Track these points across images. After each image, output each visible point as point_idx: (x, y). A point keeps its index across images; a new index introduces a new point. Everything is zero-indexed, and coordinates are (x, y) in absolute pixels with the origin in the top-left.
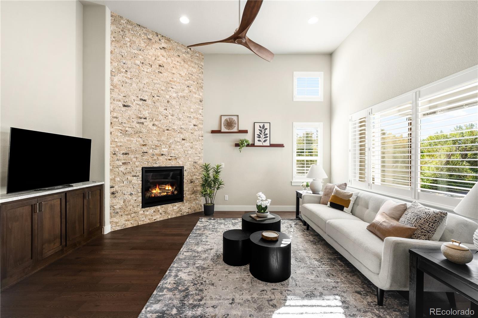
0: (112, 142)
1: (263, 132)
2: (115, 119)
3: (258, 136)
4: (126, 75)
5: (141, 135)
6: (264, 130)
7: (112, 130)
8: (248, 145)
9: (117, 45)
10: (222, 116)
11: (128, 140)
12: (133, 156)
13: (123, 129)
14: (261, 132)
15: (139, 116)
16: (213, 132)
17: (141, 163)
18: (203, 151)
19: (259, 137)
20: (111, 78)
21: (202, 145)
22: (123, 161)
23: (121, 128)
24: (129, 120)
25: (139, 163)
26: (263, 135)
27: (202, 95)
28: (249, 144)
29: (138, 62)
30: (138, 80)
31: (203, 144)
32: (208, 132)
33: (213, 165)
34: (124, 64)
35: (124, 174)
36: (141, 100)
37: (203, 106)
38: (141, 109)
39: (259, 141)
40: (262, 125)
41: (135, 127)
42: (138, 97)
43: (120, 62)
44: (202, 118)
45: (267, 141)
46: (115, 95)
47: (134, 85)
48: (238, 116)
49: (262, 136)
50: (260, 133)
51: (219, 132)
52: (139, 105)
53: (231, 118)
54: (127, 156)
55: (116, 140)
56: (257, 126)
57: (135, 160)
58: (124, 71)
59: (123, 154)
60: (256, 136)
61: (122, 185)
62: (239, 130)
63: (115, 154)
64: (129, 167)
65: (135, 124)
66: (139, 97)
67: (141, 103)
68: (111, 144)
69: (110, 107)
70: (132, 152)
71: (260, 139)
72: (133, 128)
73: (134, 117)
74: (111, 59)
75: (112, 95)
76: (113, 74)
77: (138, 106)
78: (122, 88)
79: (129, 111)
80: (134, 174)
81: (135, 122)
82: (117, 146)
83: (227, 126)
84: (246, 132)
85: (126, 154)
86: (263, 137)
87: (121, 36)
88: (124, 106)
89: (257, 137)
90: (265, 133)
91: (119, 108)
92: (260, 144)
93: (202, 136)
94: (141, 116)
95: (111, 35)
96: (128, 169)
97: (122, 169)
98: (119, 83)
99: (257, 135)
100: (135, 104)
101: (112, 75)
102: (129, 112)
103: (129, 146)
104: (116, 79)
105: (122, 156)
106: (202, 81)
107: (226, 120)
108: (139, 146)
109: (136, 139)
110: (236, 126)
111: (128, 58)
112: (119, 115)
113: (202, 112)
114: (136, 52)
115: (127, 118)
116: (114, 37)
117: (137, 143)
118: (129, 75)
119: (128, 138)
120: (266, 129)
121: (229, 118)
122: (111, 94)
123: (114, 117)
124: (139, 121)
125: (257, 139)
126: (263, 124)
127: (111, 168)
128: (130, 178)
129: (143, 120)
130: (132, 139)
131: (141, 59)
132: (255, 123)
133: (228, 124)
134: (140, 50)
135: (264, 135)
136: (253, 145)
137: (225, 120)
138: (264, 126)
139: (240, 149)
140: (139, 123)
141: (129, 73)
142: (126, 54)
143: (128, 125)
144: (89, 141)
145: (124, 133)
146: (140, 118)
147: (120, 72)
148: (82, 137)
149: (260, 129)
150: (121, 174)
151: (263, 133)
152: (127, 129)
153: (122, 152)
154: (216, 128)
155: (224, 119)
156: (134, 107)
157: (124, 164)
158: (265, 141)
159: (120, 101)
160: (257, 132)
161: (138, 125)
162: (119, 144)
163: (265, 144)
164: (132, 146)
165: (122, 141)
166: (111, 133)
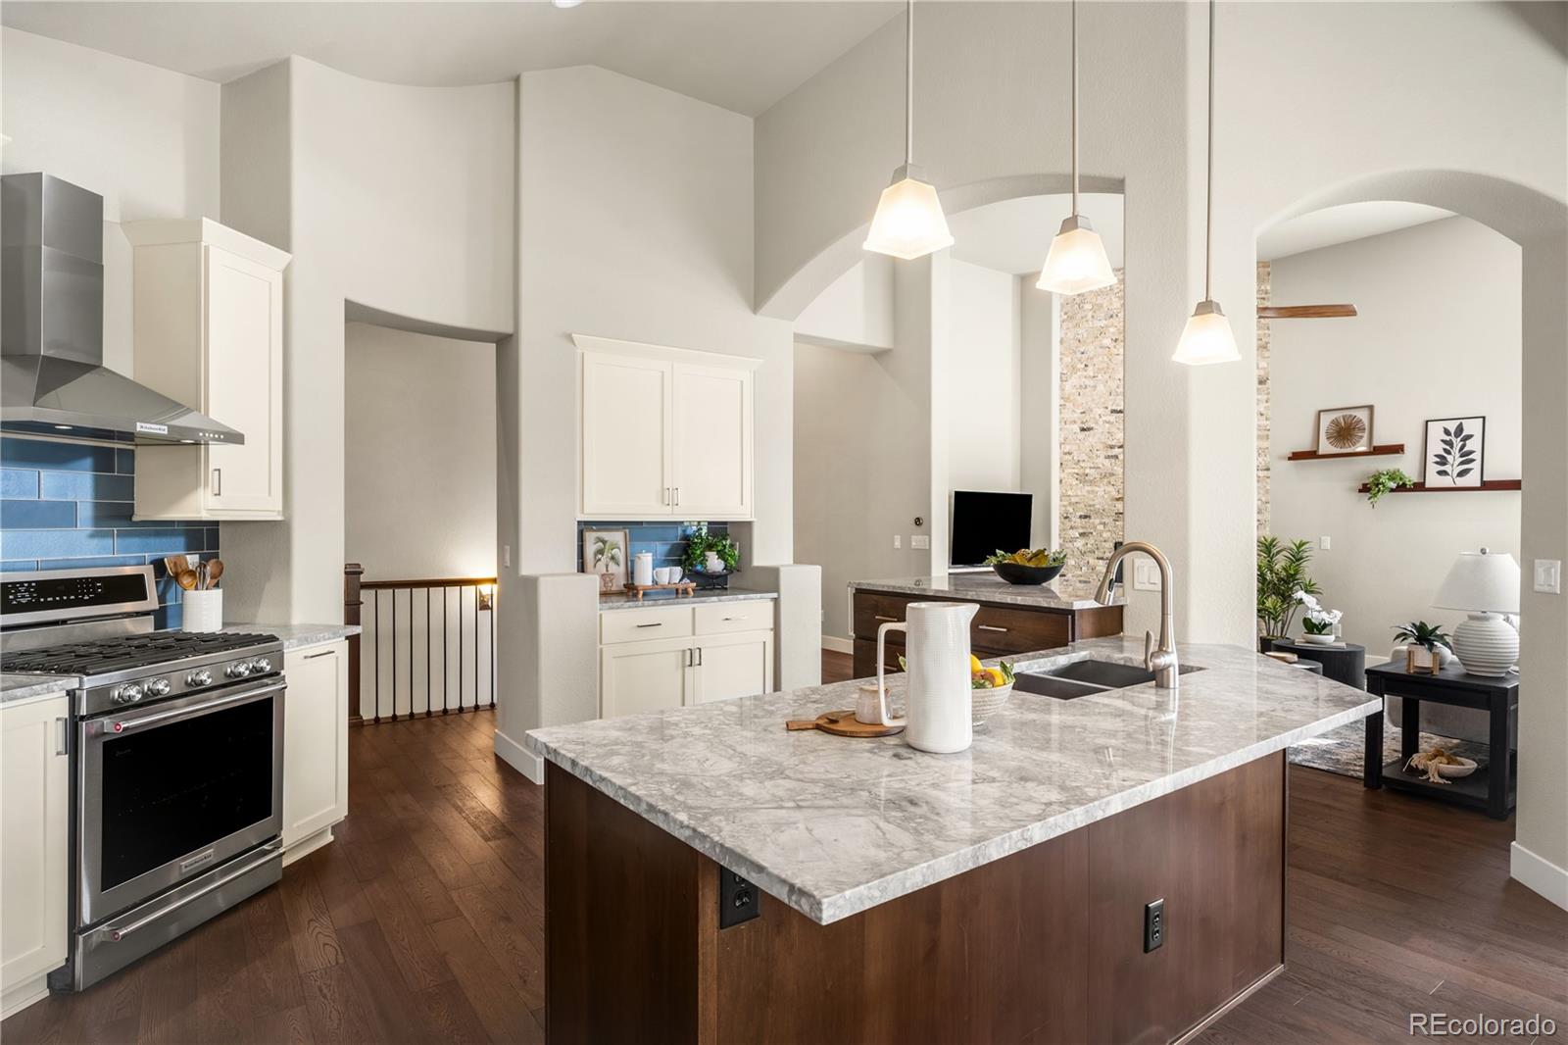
0: (1063, 496)
1: (1458, 448)
2: (1067, 457)
3: (1438, 460)
4: (1085, 373)
5: (1112, 479)
6: (1459, 439)
7: (1063, 475)
8: (1402, 488)
9: (1070, 325)
10: (1322, 414)
11: (1088, 492)
12: (1097, 521)
13: (1081, 471)
14: (1448, 448)
15: (1110, 443)
16: (1296, 456)
17: (1114, 535)
18: (1268, 505)
19: (1442, 461)
20: (1061, 386)
21: (1267, 491)
22: (1081, 531)
23: (1076, 471)
24: (1091, 455)
25: (1109, 534)
26: (1458, 455)
27: (1266, 365)
28: (1404, 485)
29: (1107, 342)
30: (1107, 376)
31: (1268, 487)
32: (1281, 458)
33: (1286, 541)
34: (1083, 353)
35: (1083, 554)
36: (1113, 411)
37: (1268, 394)
38: (1113, 430)
39: (1440, 473)
40: (1452, 426)
41: (1101, 466)
42: (1107, 408)
43: (1075, 353)
44: (1268, 422)
45: (1471, 472)
46: (1068, 415)
47: (1101, 388)
48: (1371, 408)
49: (1454, 459)
50: (1445, 450)
51: (1312, 455)
52: (1108, 422)
53: (1350, 416)
54: (1086, 520)
55: (1069, 493)
56: (1436, 433)
57: (1101, 527)
58: (1083, 366)
59: (1081, 517)
60: (1431, 459)
61: (1080, 573)
62: (1375, 448)
63: (1066, 518)
64: (1091, 541)
65: (1102, 461)
66: (1110, 408)
67: (1113, 418)
68: (1061, 500)
69: (1060, 435)
70: (1097, 512)
71: (1446, 468)
72: (1099, 468)
73: (1101, 446)
74: (1061, 354)
75: (1062, 415)
76: (1064, 379)
77: (1107, 425)
78: (1079, 398)
79: (1090, 439)
80: (1101, 555)
81: (1102, 457)
82: (1070, 504)
83: (1335, 438)
84: (1398, 449)
85: (1086, 517)
86: (1457, 463)
87: (1077, 306)
88: (1083, 430)
89: (1437, 463)
90: (1465, 449)
91: (1075, 436)
92: (1446, 482)
93: (1268, 469)
94: (1113, 443)
95: (1062, 310)
96: (1089, 546)
97: (1079, 543)
98: (1074, 391)
99: (1436, 456)
100: (1101, 422)
101: (1062, 381)
102: (1092, 439)
103: (1091, 503)
104: (1068, 386)
105: (1079, 520)
106: (1267, 332)
107: (1335, 422)
108: (1108, 500)
109: (1102, 489)
110: (1366, 435)
111: (1088, 341)
112: (1075, 448)
113: (1267, 408)
114: (1103, 323)
115: (1088, 450)
116: (1066, 313)
117: (1106, 496)
118: (1090, 371)
119: (1089, 488)
120: (1469, 437)
121: (1344, 417)
122: (1061, 413)
123: (1065, 454)
124: (1110, 454)
125: (1432, 468)
126: (1459, 422)
127: (1061, 541)
128: (1092, 561)
129: (1117, 451)
130: (1097, 489)
131: (1113, 333)
132: (1427, 422)
133: (1338, 432)
134: (1112, 316)
135: (1461, 456)
136: (1420, 487)
137: (1333, 422)
138: (1460, 429)
139: (1372, 500)
140: (1108, 457)
141: (1090, 368)
142: (1085, 336)
143: (1089, 465)
144: (1030, 497)
145: (1083, 478)
146: (1112, 447)
147: (1074, 369)
148: (1019, 493)
149: (1448, 438)
150: (1077, 553)
151: (1456, 451)
152: (1087, 471)
153: (1078, 514)
154: (1305, 445)
155: (1326, 421)
156: (1100, 429)
157: (1082, 534)
158: (1461, 474)
159: (1075, 422)
160: (1436, 447)
161: (1107, 462)
162: (1073, 500)
163: (1461, 482)
164: (1096, 502)
165: (1079, 493)
166: (1061, 481)
